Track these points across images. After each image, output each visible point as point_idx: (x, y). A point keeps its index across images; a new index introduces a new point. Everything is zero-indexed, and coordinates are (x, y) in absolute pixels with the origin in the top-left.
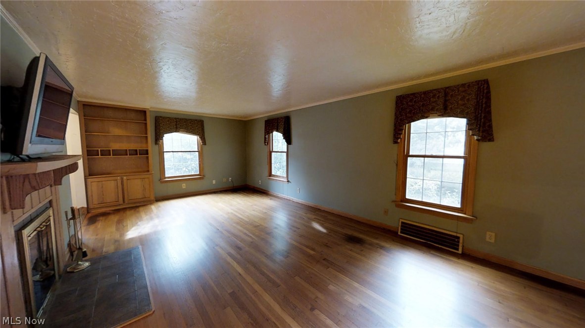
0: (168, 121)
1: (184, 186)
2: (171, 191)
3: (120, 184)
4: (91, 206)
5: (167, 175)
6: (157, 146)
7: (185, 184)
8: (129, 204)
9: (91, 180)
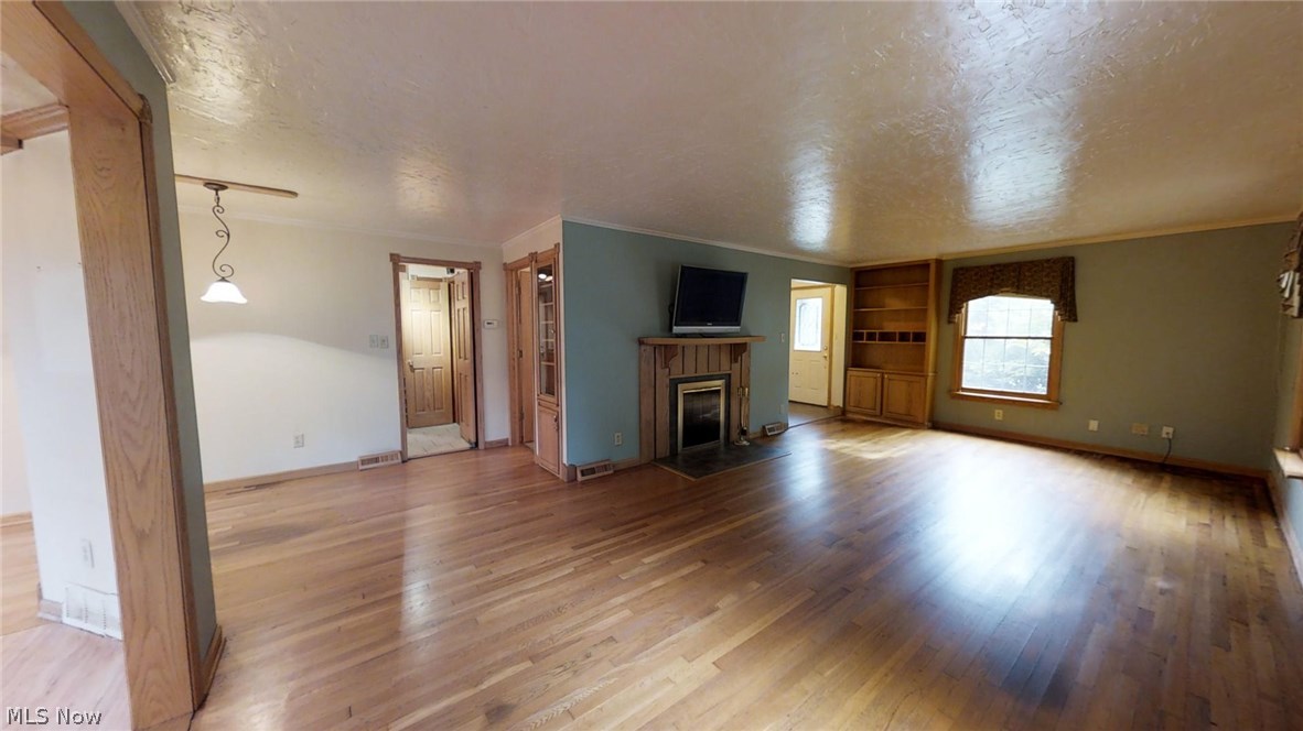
0: (976, 274)
1: (999, 414)
2: (970, 415)
3: (879, 384)
4: (848, 408)
5: (965, 385)
6: (952, 326)
7: (1001, 411)
8: (887, 418)
9: (854, 372)
